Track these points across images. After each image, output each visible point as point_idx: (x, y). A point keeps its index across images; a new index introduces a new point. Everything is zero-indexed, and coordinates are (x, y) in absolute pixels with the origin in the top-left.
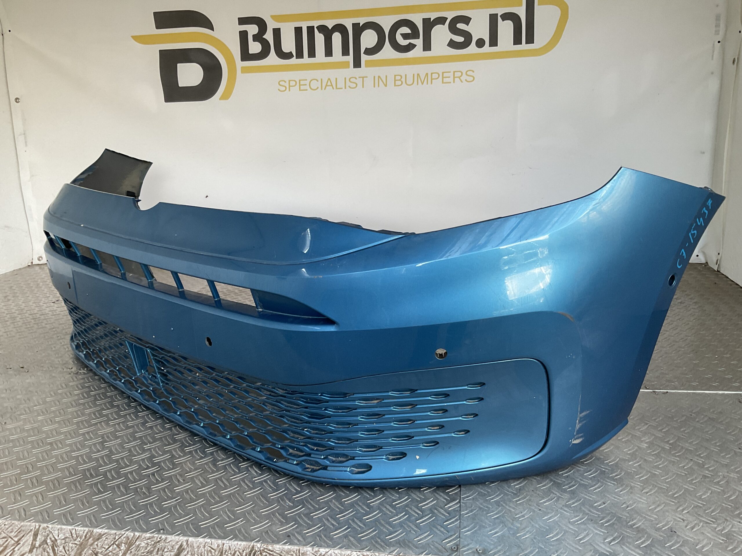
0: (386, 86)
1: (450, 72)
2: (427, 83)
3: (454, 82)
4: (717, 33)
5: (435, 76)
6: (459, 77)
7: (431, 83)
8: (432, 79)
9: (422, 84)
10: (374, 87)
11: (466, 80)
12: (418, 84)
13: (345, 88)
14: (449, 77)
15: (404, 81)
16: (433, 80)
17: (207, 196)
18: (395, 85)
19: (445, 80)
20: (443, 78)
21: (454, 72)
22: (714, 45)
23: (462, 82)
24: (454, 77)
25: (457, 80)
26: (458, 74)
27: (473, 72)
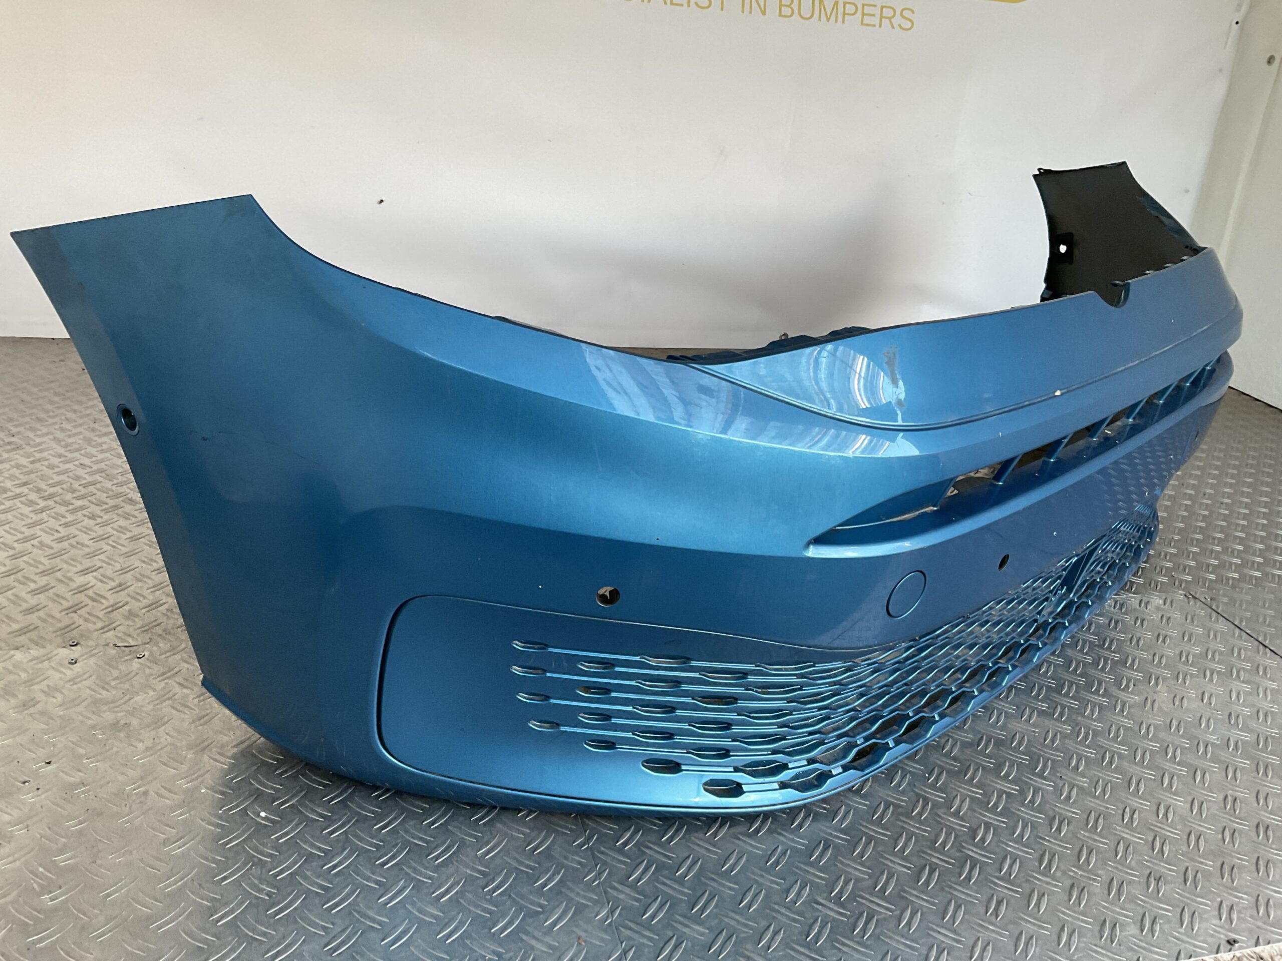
0: (764, 13)
1: (875, 6)
2: (836, 21)
3: (880, 26)
4: (1238, 8)
5: (850, 9)
6: (890, 18)
7: (843, 22)
8: (844, 14)
9: (828, 20)
10: (743, 12)
11: (900, 25)
12: (820, 20)
13: (689, 6)
14: (874, 15)
15: (796, 11)
16: (846, 16)
17: (382, 201)
18: (780, 15)
19: (867, 20)
20: (863, 14)
21: (882, 7)
22: (1231, 25)
23: (893, 28)
24: (882, 17)
25: (885, 22)
26: (888, 12)
27: (913, 12)
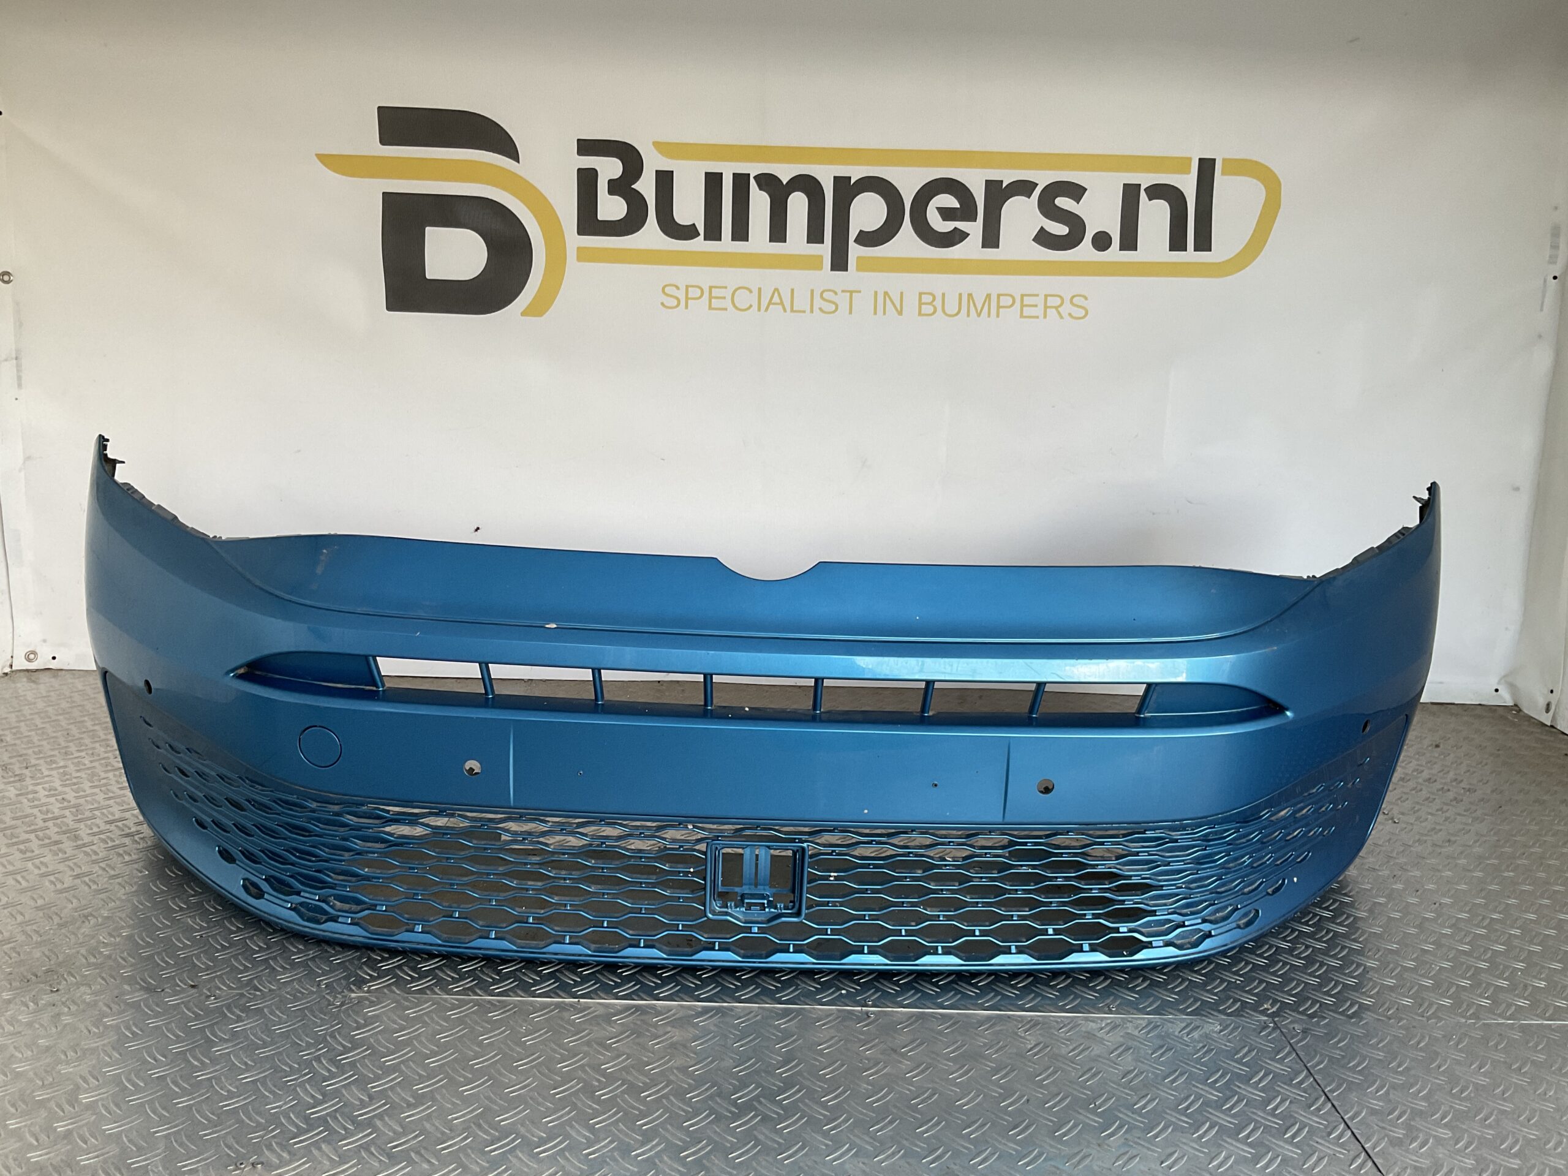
0: (900, 313)
1: (1037, 295)
2: (989, 316)
3: (1045, 317)
4: (1553, 260)
5: (1005, 301)
6: (1056, 308)
7: (998, 316)
8: (999, 307)
9: (979, 315)
10: (875, 313)
11: (1070, 314)
12: (968, 315)
13: (812, 311)
14: (1036, 306)
15: (939, 309)
16: (1001, 310)
18: (920, 314)
19: (1027, 311)
20: (1022, 306)
21: (1046, 296)
22: (1545, 281)
23: (1062, 317)
24: (1046, 307)
25: (1052, 312)
26: (1054, 301)
27: (1086, 298)
